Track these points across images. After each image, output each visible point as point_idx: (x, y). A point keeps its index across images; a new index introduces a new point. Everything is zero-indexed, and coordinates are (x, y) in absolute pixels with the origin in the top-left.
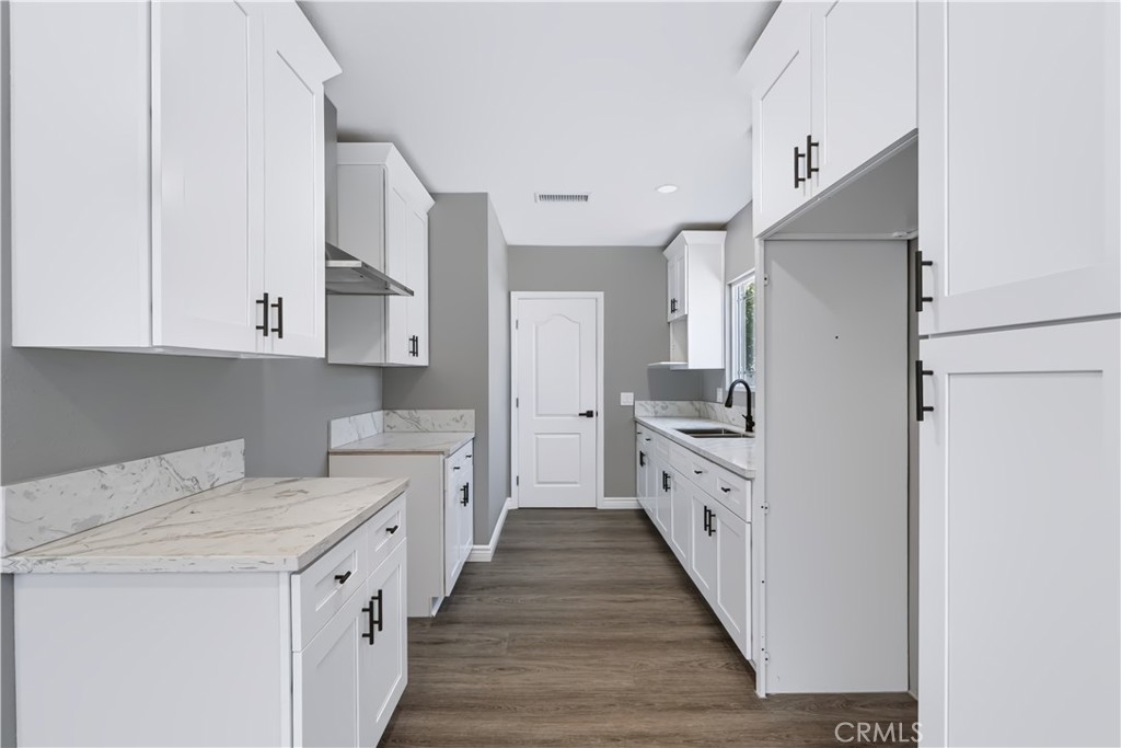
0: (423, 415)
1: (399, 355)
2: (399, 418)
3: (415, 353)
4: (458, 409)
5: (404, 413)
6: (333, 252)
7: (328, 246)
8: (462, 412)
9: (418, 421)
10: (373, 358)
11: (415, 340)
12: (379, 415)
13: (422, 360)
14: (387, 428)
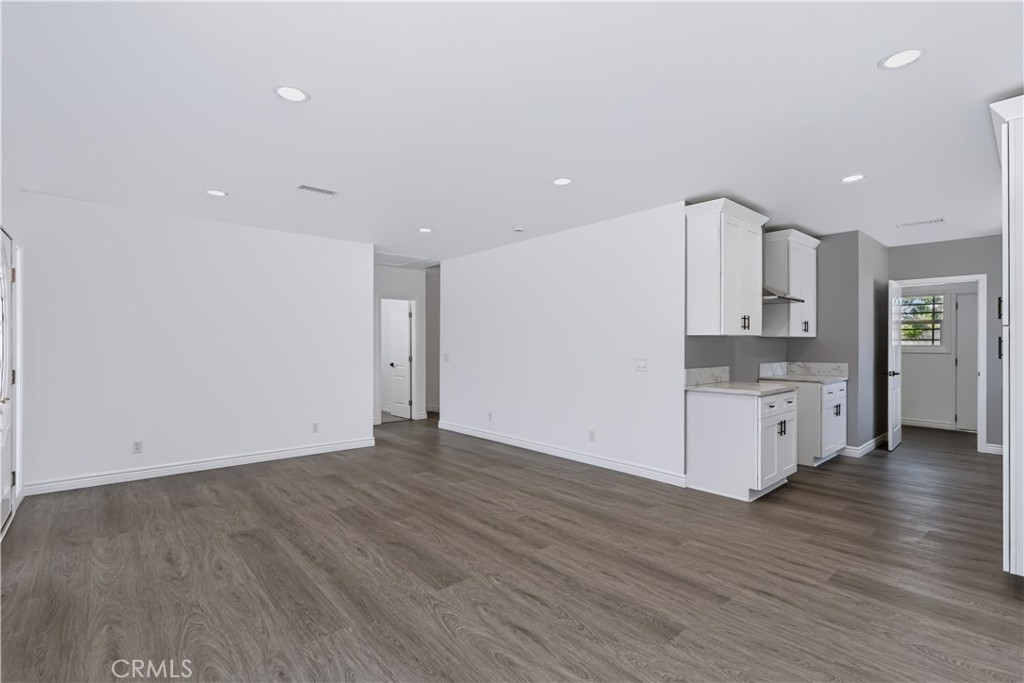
0: (813, 366)
1: (796, 331)
2: (797, 367)
3: (806, 330)
4: (836, 362)
5: (800, 364)
6: (766, 292)
7: (764, 290)
8: (839, 364)
9: (809, 369)
10: (782, 334)
11: (806, 323)
12: (784, 364)
13: (812, 333)
14: (789, 371)
